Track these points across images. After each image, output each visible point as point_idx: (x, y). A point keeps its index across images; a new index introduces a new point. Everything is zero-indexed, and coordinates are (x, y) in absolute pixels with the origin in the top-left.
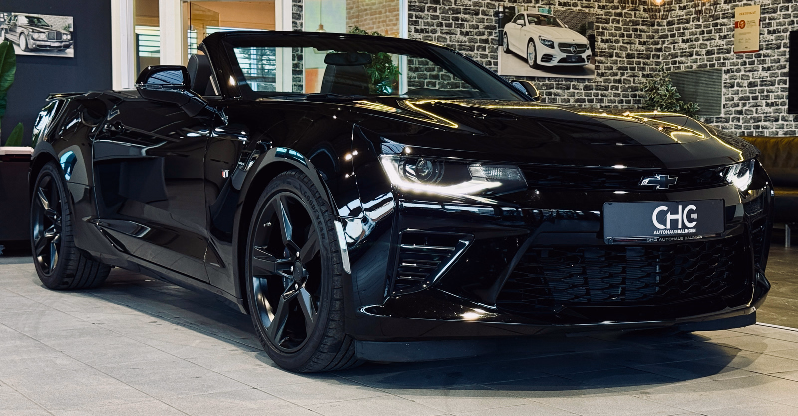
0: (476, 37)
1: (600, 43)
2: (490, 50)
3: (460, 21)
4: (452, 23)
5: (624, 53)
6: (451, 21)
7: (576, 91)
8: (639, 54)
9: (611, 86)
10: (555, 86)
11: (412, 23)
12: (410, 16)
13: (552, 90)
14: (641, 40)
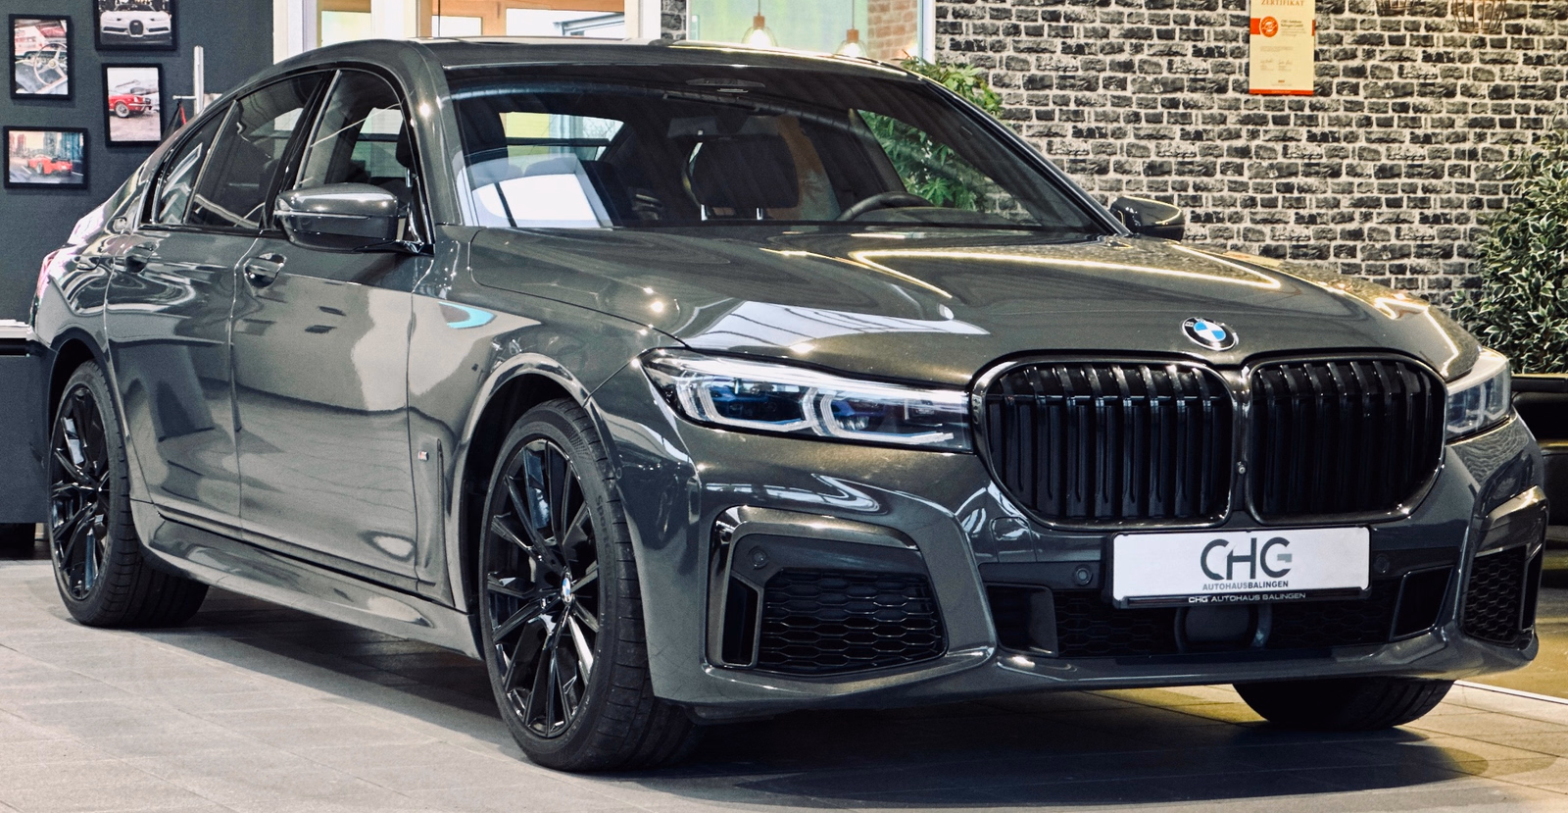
0: (1101, 56)
1: (1419, 63)
2: (1138, 86)
3: (1062, 20)
4: (1042, 27)
5: (1485, 85)
6: (1040, 22)
7: (1357, 181)
8: (1524, 87)
9: (1450, 167)
10: (1301, 169)
11: (942, 28)
12: (941, 13)
13: (1293, 180)
14: (1530, 53)
